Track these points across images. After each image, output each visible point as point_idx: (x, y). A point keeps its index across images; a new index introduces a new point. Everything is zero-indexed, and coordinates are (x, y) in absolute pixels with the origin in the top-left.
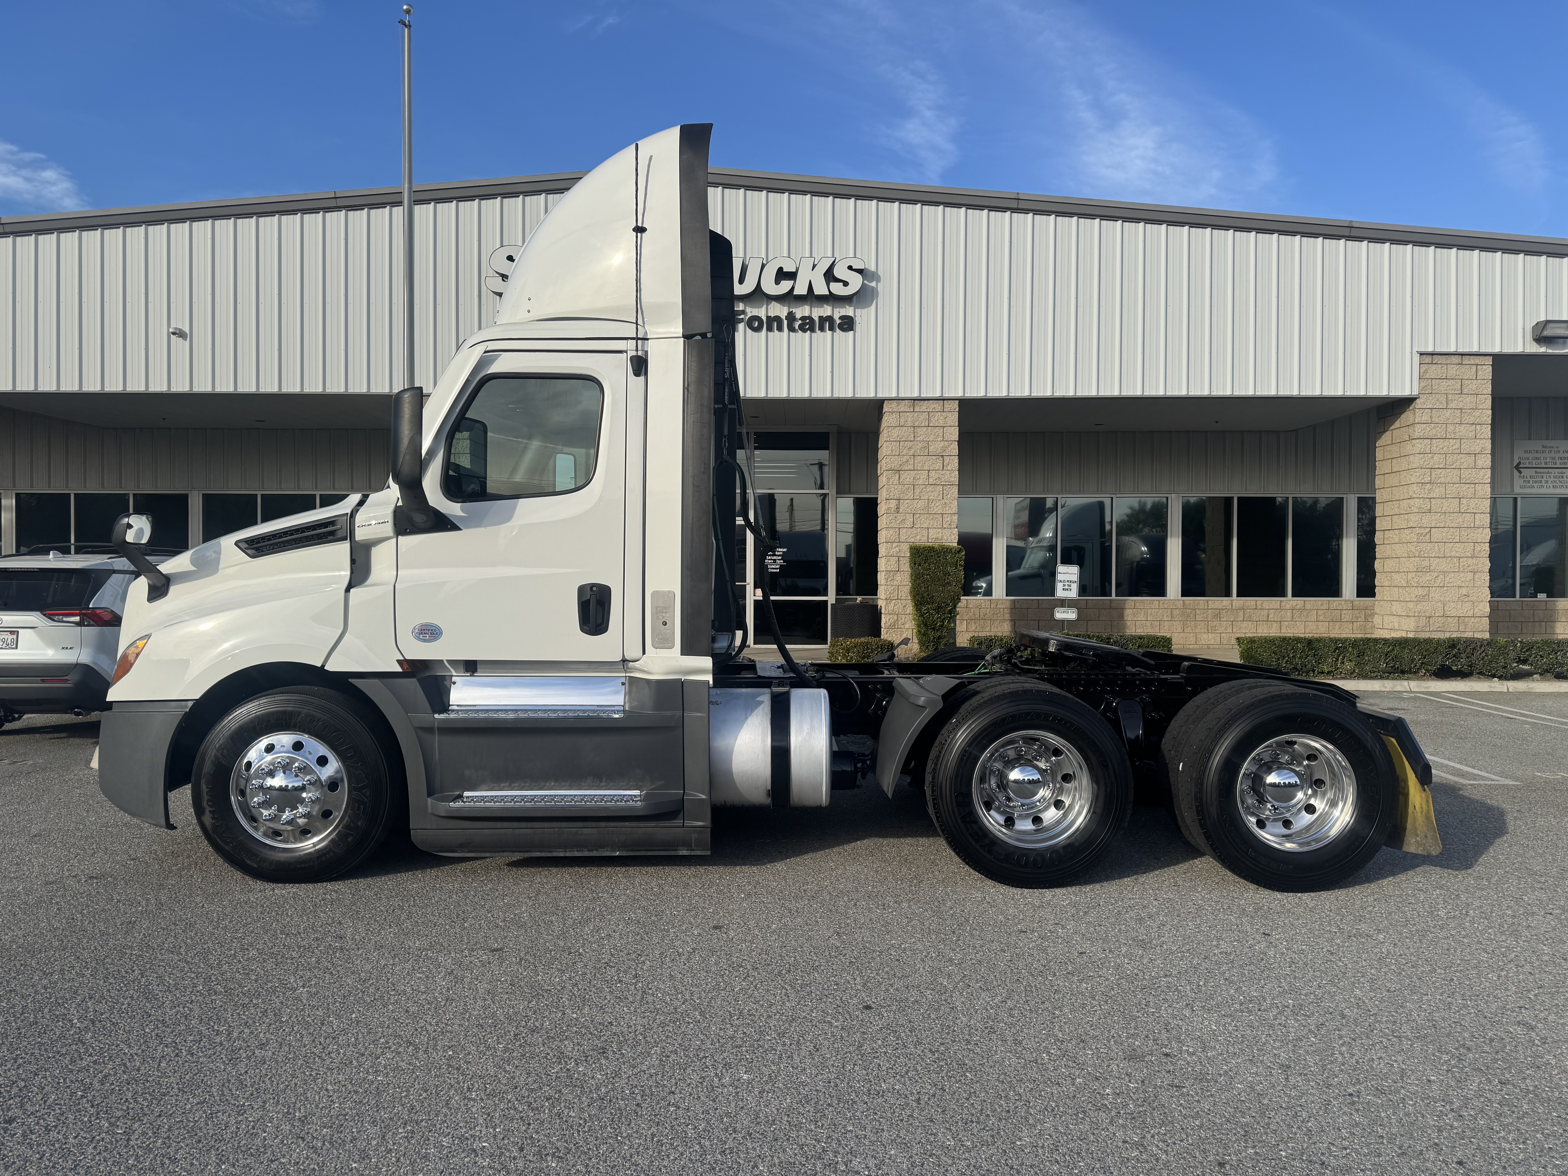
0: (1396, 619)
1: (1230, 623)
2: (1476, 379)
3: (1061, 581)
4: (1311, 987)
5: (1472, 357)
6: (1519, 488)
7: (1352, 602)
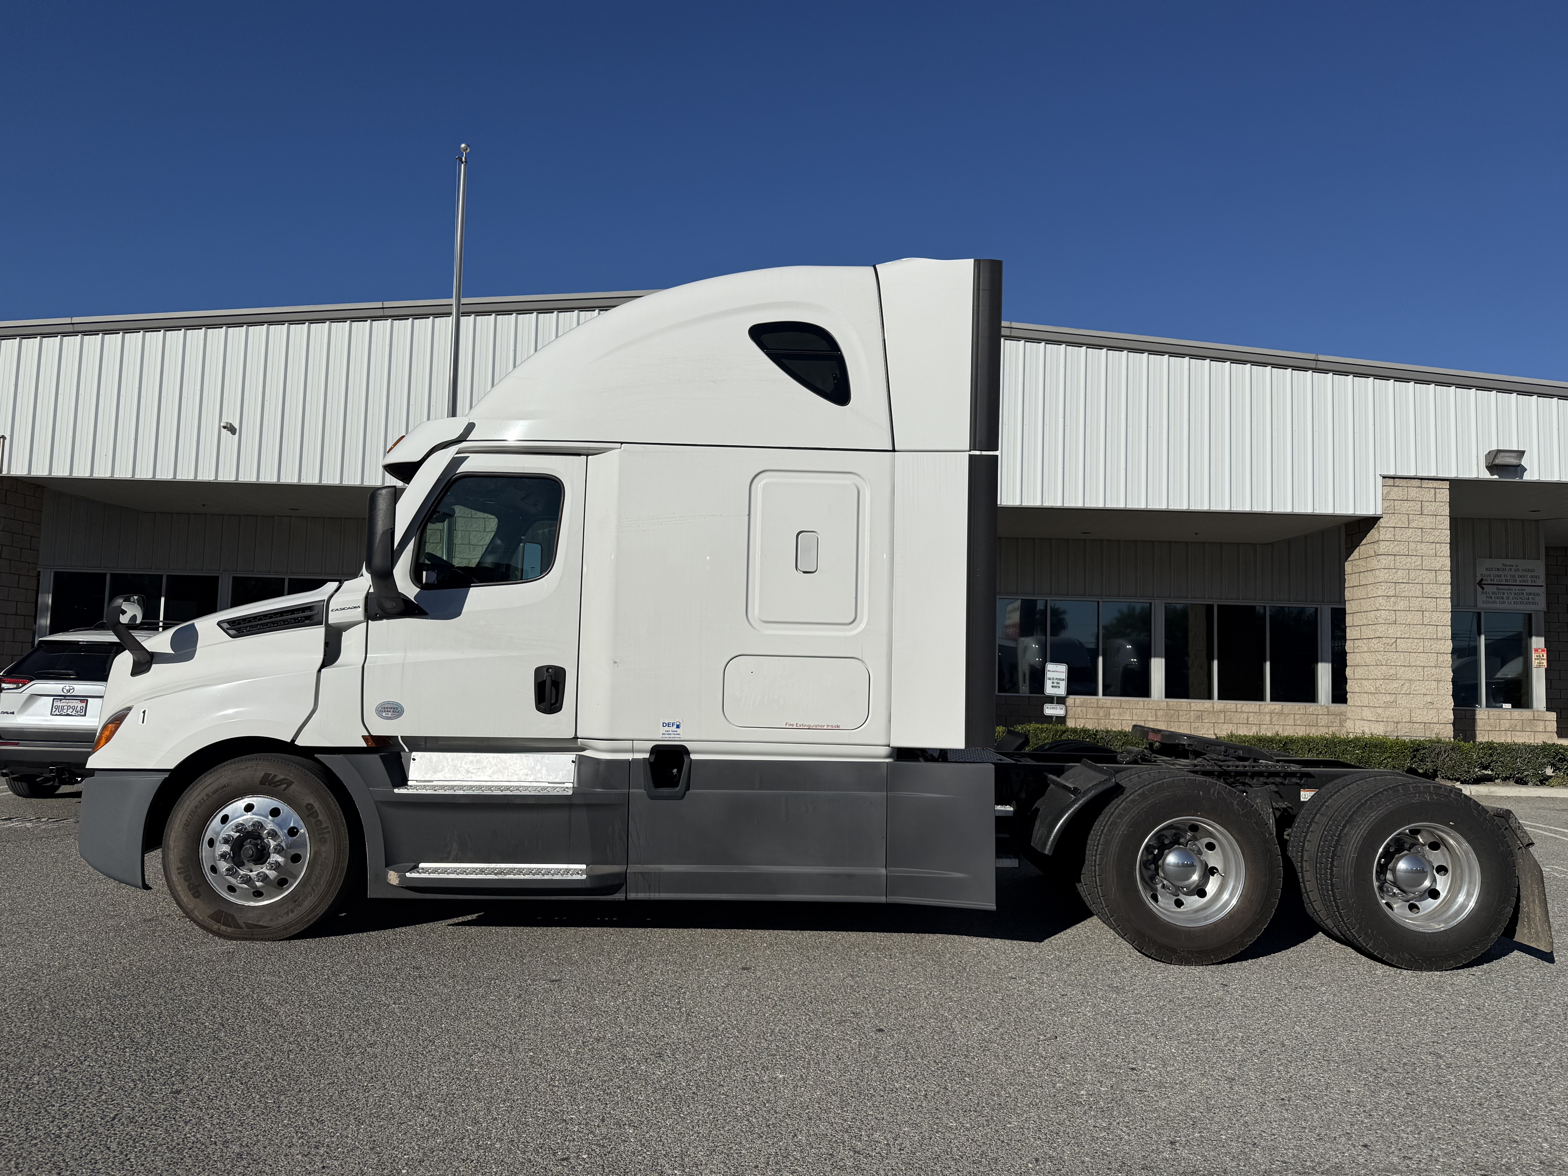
0: (1366, 724)
1: (1212, 725)
2: (1435, 501)
3: (1050, 679)
4: (1259, 1024)
5: (1430, 481)
6: (1482, 603)
7: (1327, 708)
